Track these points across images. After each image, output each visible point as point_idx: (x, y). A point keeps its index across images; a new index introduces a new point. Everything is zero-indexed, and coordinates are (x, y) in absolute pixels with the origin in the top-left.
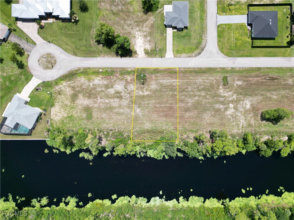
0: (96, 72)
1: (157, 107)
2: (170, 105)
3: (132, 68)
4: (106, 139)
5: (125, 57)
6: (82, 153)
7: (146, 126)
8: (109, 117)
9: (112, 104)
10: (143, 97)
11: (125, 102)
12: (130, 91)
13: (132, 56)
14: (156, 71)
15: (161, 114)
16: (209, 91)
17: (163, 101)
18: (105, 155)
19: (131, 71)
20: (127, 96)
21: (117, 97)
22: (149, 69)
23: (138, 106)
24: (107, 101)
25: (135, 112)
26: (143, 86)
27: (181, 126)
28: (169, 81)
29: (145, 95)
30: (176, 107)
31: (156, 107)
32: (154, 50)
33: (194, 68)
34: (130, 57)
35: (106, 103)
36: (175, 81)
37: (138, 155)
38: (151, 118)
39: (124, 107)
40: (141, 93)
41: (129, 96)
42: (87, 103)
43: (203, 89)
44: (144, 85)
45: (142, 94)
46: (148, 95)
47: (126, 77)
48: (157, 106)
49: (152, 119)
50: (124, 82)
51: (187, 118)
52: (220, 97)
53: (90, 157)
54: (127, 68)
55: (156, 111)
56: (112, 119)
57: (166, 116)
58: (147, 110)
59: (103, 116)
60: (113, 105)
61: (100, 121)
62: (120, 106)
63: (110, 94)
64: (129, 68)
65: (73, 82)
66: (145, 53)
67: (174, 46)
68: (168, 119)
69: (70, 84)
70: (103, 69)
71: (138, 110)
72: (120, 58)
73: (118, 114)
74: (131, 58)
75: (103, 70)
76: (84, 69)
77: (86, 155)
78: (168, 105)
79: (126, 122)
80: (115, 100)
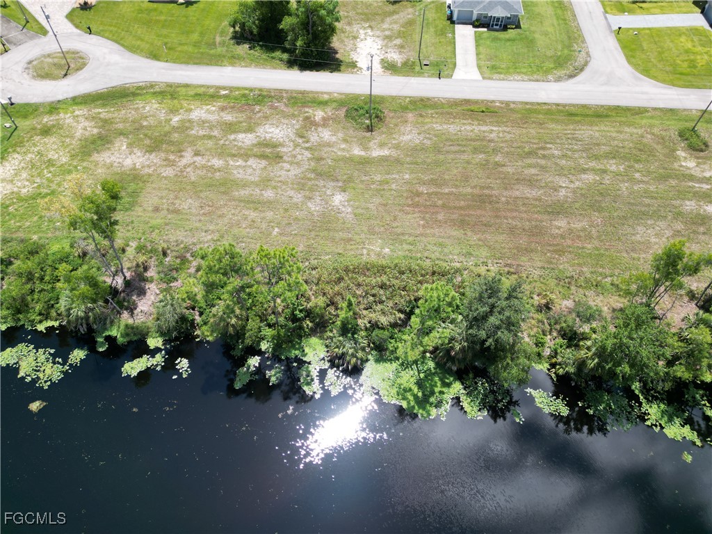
0: (207, 95)
1: (422, 193)
2: (477, 191)
3: (336, 95)
4: (164, 286)
5: (317, 71)
6: (15, 350)
7: (369, 250)
8: (207, 208)
9: (235, 172)
10: (368, 163)
11: (287, 171)
12: (315, 144)
13: (340, 71)
14: (421, 105)
15: (440, 217)
16: (638, 161)
17: (447, 177)
18: (133, 368)
19: (331, 99)
20: (299, 157)
21: (263, 156)
22: (394, 98)
23: (340, 184)
24: (217, 162)
25: (326, 201)
26: (369, 134)
27: (539, 264)
28: (469, 128)
29: (374, 158)
30: (503, 199)
31: (419, 194)
32: (414, 63)
33: (558, 105)
34: (331, 72)
35: (211, 167)
36: (492, 130)
37: (308, 384)
38: (394, 225)
39: (279, 184)
40: (357, 151)
41: (309, 156)
42: (135, 164)
43: (613, 155)
44: (373, 133)
45: (363, 153)
46: (383, 159)
47: (308, 112)
48: (423, 189)
49: (399, 230)
50: (297, 124)
51: (563, 237)
52: (692, 180)
53: (48, 372)
54: (317, 93)
55: (417, 205)
56: (221, 216)
57: (462, 224)
58: (377, 200)
59: (185, 206)
60: (239, 175)
61: (165, 218)
62: (265, 182)
63: (236, 145)
64: (325, 93)
65: (112, 109)
66: (383, 67)
67: (481, 56)
68: (469, 233)
69: (100, 113)
70: (231, 89)
71: (338, 199)
72: (298, 72)
73: (248, 202)
74: (335, 75)
75: (231, 91)
76: (170, 85)
77: (31, 359)
78: (469, 190)
79: (276, 230)
80: (249, 163)
